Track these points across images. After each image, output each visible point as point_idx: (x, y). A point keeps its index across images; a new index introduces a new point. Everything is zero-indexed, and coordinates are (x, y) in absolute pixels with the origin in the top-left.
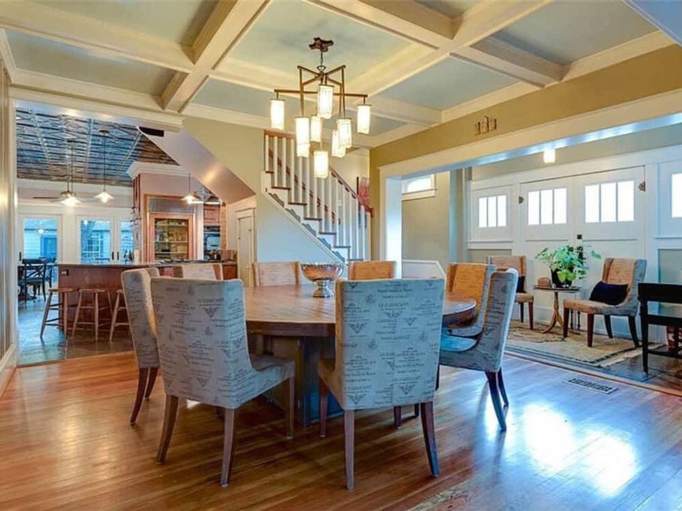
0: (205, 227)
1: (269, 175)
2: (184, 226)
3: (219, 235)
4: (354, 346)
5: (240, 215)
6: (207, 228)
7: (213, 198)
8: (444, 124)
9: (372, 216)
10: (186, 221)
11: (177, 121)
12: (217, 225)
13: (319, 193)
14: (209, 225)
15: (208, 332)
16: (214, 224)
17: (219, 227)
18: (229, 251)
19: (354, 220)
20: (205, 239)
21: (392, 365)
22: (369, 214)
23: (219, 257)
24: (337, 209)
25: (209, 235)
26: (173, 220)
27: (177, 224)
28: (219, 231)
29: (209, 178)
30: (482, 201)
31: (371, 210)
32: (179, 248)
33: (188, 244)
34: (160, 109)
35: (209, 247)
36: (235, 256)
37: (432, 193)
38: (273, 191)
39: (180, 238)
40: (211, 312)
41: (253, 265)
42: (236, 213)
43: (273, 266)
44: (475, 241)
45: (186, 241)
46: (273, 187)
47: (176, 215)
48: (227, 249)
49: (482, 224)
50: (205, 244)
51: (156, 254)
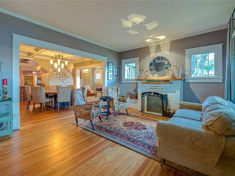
0: (37, 78)
1: (52, 69)
2: (32, 78)
3: (41, 80)
4: (59, 94)
5: (45, 76)
6: (38, 78)
7: (39, 72)
8: (86, 61)
9: (74, 77)
10: (32, 77)
11: (32, 59)
12: (40, 77)
13: (64, 72)
14: (38, 77)
15: (40, 93)
16: (39, 77)
17: (41, 78)
18: (43, 84)
19: (72, 77)
20: (37, 81)
21: (64, 97)
22: (73, 76)
23: (41, 85)
24: (68, 75)
25: (38, 80)
26: (28, 76)
27: (30, 77)
28: (41, 79)
29: (39, 68)
30: (97, 74)
31: (74, 76)
32: (30, 83)
33: (33, 82)
34: (28, 56)
35: (38, 83)
36: (45, 85)
37: (88, 72)
38: (53, 72)
39: (30, 80)
40: (40, 91)
41: (48, 86)
42: (44, 76)
43: (52, 86)
44: (96, 82)
45: (32, 81)
46: (53, 71)
47: (29, 75)
48: (43, 83)
49: (97, 79)
50: (37, 82)
51: (24, 84)
